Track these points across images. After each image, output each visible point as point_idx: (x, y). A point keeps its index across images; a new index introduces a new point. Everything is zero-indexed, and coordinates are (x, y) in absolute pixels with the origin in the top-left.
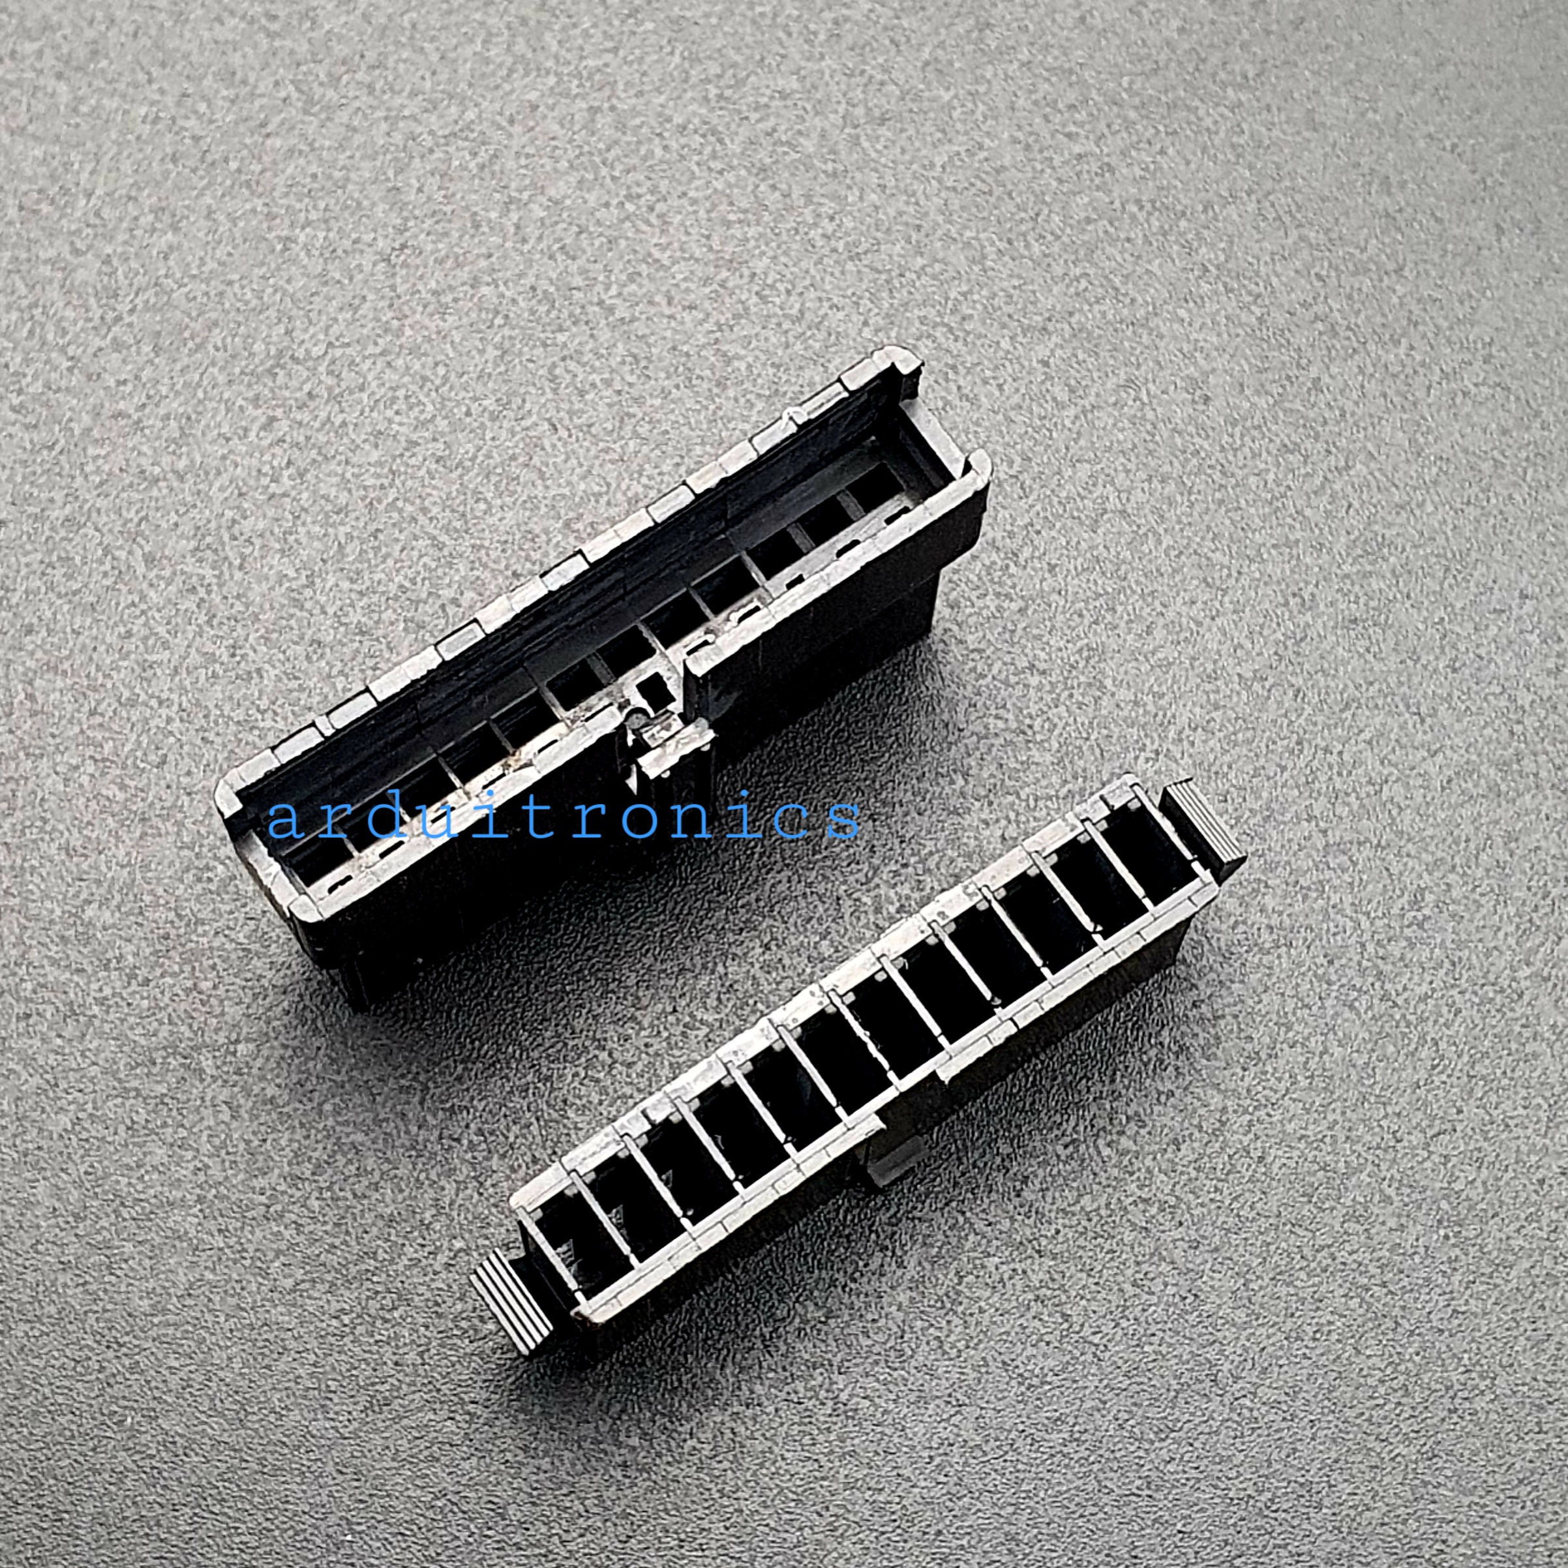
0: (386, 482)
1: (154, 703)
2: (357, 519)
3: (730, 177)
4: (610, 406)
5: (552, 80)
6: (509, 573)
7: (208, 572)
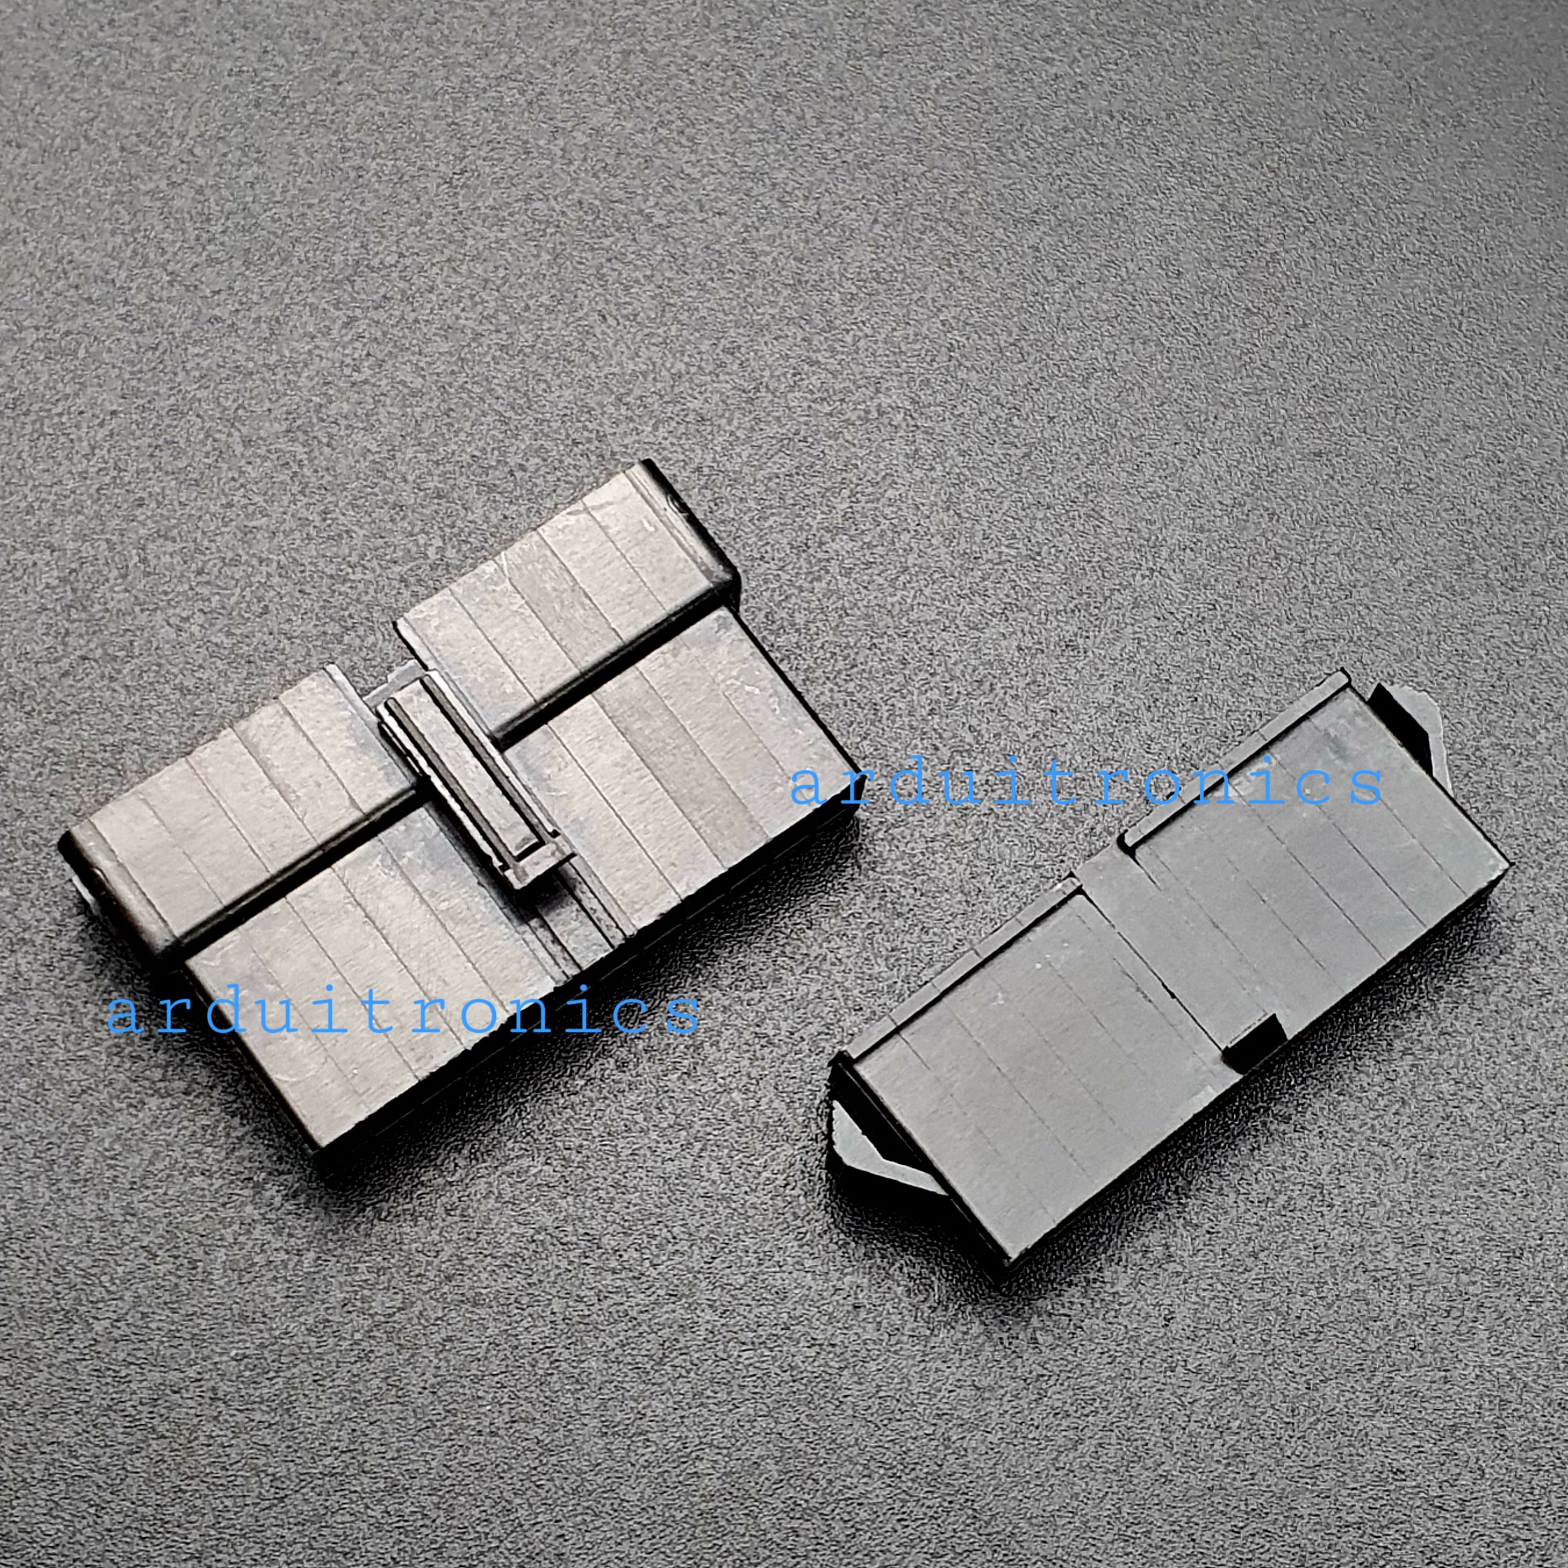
0: (456, 369)
1: (255, 562)
2: (431, 400)
3: (751, 104)
4: (653, 298)
5: (589, 29)
6: (570, 442)
7: (300, 451)
